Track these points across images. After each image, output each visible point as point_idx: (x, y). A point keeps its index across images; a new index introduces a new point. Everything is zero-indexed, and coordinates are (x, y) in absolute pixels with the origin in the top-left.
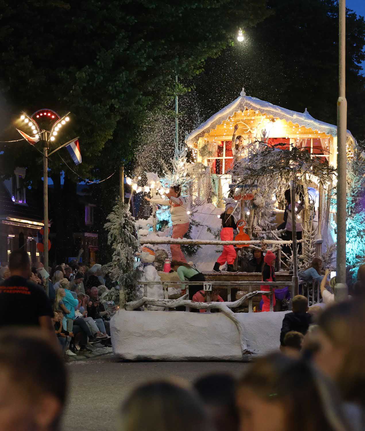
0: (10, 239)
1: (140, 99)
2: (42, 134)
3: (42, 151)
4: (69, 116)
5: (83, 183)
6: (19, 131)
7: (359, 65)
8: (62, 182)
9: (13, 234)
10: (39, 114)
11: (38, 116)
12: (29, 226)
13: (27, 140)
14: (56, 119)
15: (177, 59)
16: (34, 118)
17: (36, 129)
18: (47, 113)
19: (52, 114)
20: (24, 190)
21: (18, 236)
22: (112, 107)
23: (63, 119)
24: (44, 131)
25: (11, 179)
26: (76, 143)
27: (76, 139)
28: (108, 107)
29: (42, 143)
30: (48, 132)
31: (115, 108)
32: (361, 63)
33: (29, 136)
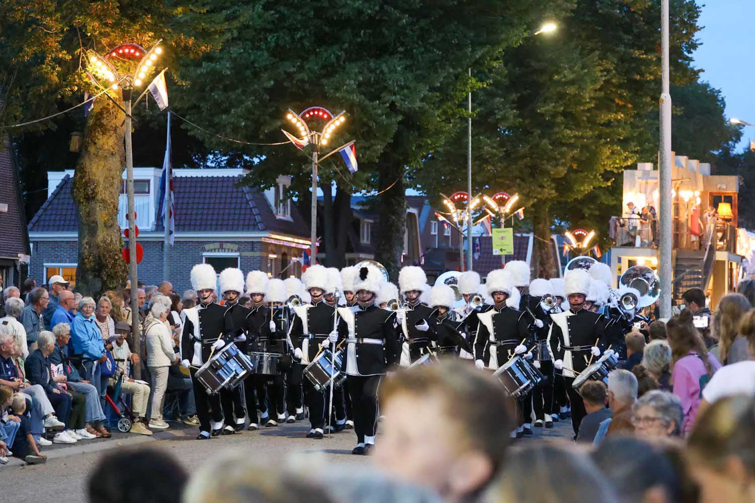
0: (271, 260)
1: (425, 96)
2: (312, 136)
3: (311, 155)
4: (344, 115)
5: (358, 194)
6: (285, 132)
7: (690, 55)
8: (334, 193)
9: (274, 253)
10: (308, 112)
11: (307, 116)
12: (294, 245)
13: (294, 143)
14: (329, 118)
15: (470, 49)
16: (303, 117)
17: (306, 130)
18: (319, 110)
19: (324, 113)
20: (289, 201)
21: (280, 257)
22: (393, 104)
23: (337, 119)
24: (314, 133)
25: (273, 189)
26: (351, 147)
27: (352, 143)
28: (388, 105)
29: (312, 147)
30: (319, 133)
31: (396, 106)
32: (692, 53)
33: (296, 139)
